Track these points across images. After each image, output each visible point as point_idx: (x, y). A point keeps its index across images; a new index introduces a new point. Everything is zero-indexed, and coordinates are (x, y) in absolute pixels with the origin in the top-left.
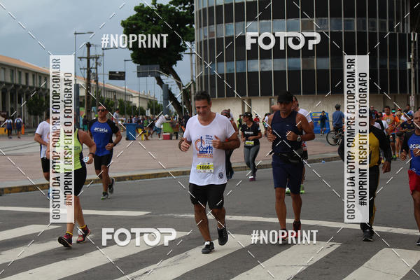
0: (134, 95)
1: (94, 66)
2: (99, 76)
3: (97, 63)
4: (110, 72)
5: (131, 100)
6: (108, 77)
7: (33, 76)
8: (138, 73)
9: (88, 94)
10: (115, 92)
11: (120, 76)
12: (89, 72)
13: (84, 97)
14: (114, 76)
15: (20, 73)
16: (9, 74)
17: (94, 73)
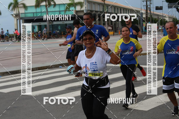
0: (166, 16)
1: (149, 4)
2: (151, 9)
3: (150, 3)
4: (156, 7)
5: (165, 18)
7: (123, 10)
8: (168, 7)
9: (147, 16)
10: (158, 15)
11: (160, 8)
12: (147, 7)
13: (145, 18)
14: (157, 8)
15: (118, 9)
16: (113, 9)
17: (149, 8)
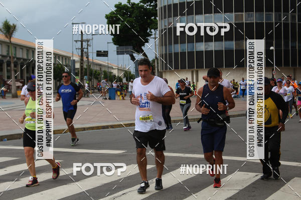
0: (114, 67)
1: (86, 47)
2: (89, 54)
3: (88, 45)
4: (98, 51)
5: (112, 71)
6: (96, 54)
8: (117, 52)
9: (82, 67)
10: (100, 65)
11: (104, 54)
12: (82, 51)
13: (78, 69)
14: (100, 54)
15: (33, 52)
16: (25, 52)
17: (86, 52)
